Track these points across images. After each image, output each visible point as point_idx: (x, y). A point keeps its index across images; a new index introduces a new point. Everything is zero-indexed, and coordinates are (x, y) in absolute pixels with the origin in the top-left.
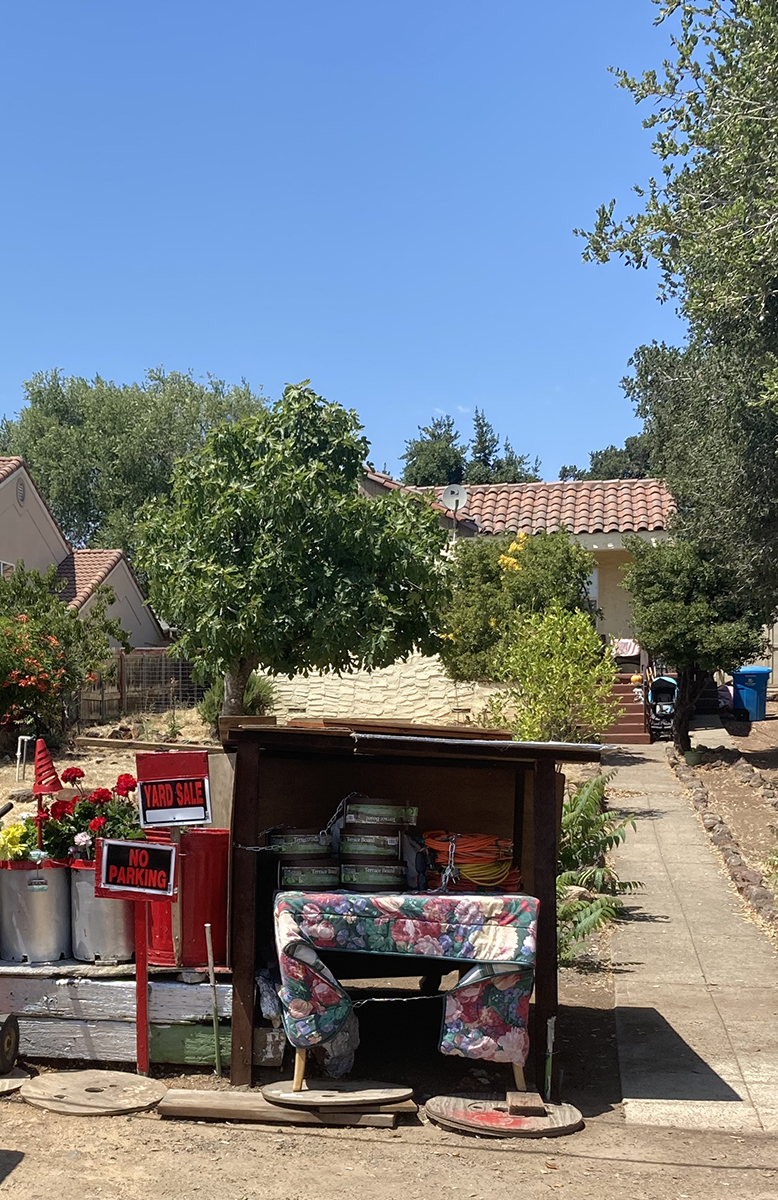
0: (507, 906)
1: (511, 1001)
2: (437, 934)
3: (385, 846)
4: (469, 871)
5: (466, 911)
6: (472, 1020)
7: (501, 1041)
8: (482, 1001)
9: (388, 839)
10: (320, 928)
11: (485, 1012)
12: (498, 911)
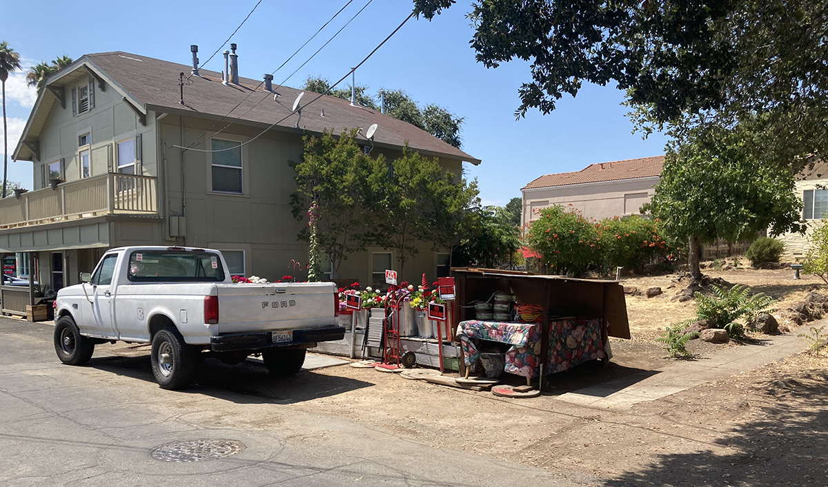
0: (522, 327)
1: (524, 357)
2: (502, 335)
3: (503, 307)
4: (524, 316)
5: (510, 328)
6: (512, 362)
7: (521, 369)
8: (516, 356)
9: (504, 306)
10: (469, 331)
11: (516, 360)
12: (519, 329)
